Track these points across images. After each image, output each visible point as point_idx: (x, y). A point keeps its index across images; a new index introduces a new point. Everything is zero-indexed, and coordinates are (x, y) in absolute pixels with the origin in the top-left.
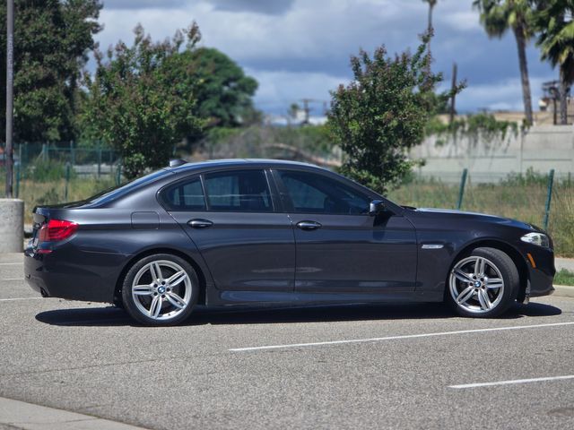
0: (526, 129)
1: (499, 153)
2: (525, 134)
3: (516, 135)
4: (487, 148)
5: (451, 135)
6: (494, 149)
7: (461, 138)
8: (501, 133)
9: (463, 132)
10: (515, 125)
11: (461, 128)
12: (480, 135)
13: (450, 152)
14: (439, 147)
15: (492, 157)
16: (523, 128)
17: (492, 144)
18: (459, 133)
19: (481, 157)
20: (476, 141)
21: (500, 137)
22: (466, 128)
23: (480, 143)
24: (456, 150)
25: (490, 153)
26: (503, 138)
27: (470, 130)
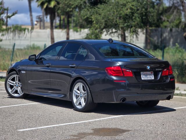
0: (32, 31)
1: (23, 38)
2: (31, 32)
3: (29, 32)
4: (19, 37)
5: (7, 32)
6: (21, 37)
7: (10, 33)
8: (24, 32)
9: (11, 31)
10: (28, 29)
11: (10, 30)
12: (17, 32)
13: (7, 38)
14: (3, 36)
15: (21, 40)
16: (31, 30)
17: (21, 35)
18: (9, 32)
19: (17, 40)
20: (15, 35)
21: (23, 34)
22: (12, 30)
23: (17, 35)
24: (9, 37)
25: (20, 39)
26: (24, 33)
27: (13, 30)
